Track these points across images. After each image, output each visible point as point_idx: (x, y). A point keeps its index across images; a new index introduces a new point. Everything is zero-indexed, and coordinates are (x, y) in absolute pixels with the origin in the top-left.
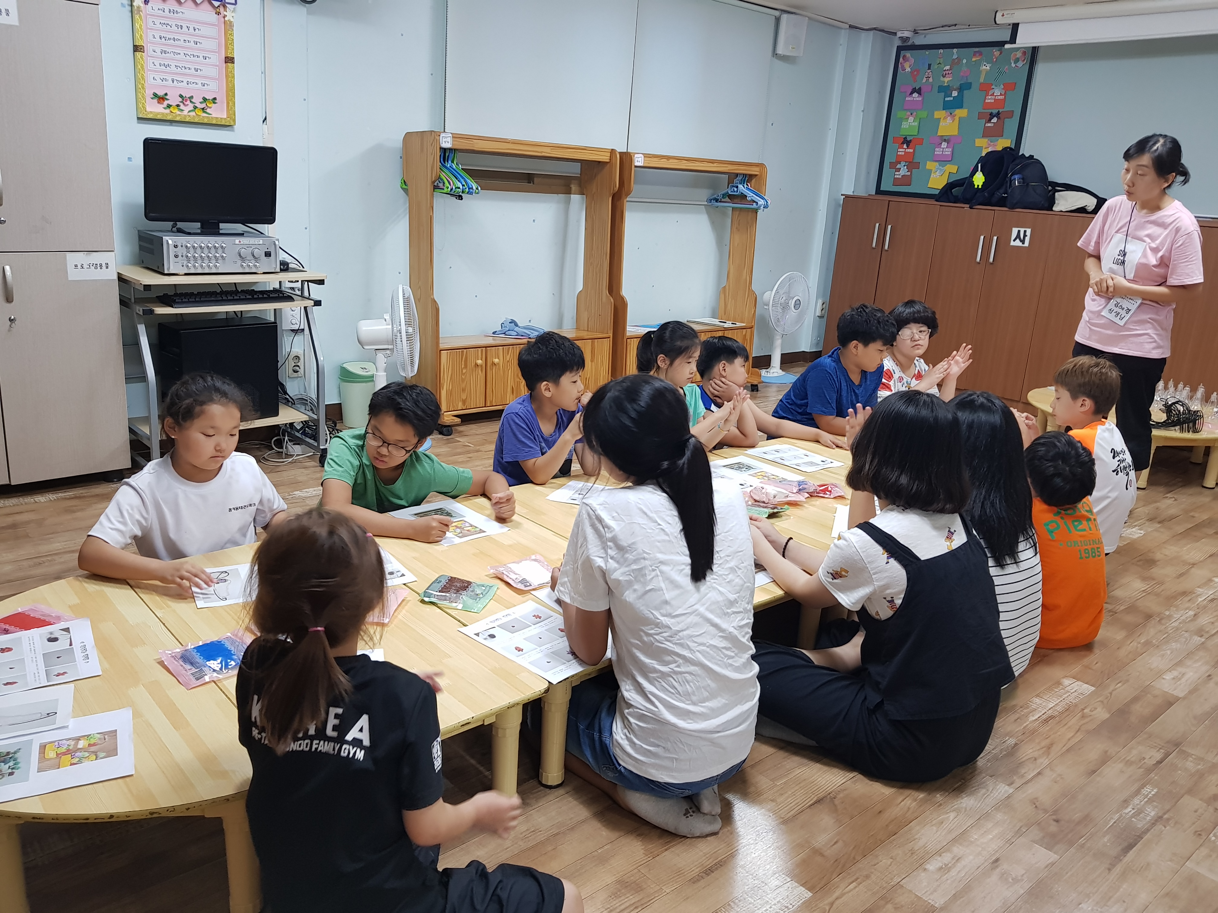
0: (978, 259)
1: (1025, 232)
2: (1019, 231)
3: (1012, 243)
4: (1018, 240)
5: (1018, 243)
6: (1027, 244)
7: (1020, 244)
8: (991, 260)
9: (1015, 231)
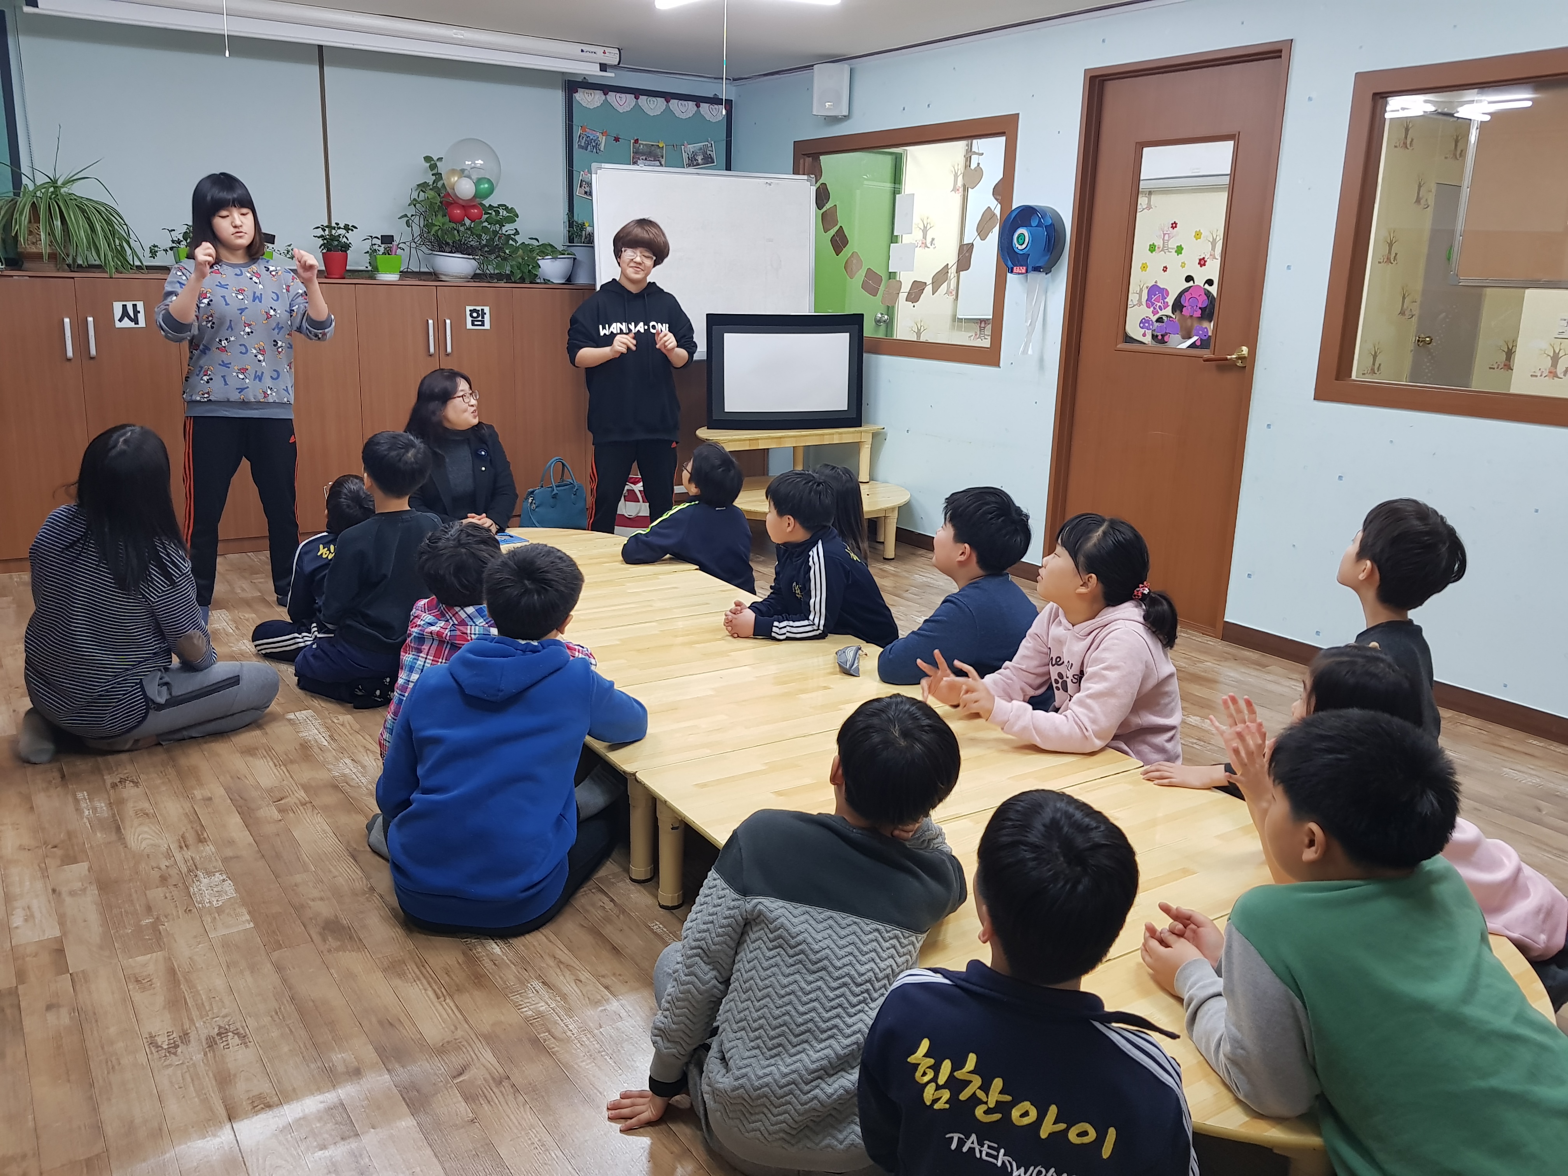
0: (70, 354)
1: (135, 306)
2: (124, 307)
3: (118, 325)
4: (126, 319)
5: (127, 323)
6: (142, 323)
7: (132, 325)
8: (93, 352)
9: (118, 308)
